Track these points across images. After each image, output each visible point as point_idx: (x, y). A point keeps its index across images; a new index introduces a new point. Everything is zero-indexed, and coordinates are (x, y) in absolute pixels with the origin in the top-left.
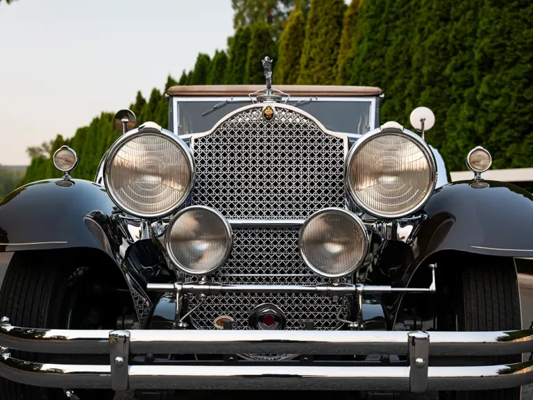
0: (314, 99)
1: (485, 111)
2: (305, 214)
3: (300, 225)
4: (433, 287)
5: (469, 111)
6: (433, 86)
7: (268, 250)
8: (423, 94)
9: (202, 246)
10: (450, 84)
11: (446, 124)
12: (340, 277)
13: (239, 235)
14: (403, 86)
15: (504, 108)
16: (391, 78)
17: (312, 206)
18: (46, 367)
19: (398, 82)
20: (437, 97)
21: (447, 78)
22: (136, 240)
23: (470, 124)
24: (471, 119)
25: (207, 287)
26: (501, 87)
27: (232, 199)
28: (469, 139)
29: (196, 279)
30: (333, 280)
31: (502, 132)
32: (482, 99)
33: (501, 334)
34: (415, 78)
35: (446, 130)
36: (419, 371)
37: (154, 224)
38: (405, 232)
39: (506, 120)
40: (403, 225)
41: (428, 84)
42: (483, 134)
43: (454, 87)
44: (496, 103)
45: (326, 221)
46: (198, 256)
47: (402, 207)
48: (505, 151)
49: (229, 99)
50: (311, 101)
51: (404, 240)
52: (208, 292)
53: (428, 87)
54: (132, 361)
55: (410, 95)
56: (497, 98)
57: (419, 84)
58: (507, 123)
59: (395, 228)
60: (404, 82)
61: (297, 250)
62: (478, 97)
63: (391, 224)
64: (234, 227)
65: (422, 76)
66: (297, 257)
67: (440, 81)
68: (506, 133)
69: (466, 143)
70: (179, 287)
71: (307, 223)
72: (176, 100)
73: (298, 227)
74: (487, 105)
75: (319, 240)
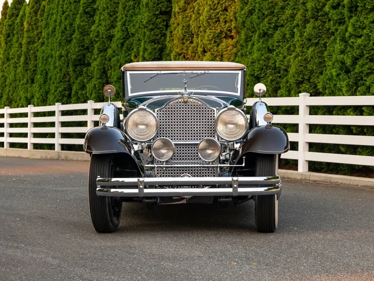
0: (207, 72)
1: (351, 47)
2: (200, 139)
3: (198, 144)
4: (244, 165)
5: (340, 46)
6: (316, 20)
7: (186, 153)
8: (308, 25)
9: (164, 151)
10: (330, 20)
11: (326, 53)
12: (212, 162)
13: (177, 148)
14: (293, 17)
15: (365, 46)
16: (283, 8)
17: (203, 136)
18: (112, 190)
19: (288, 12)
20: (320, 30)
21: (327, 14)
22: (136, 150)
23: (342, 56)
24: (342, 52)
25: (166, 166)
26: (364, 28)
27: (172, 134)
28: (341, 69)
29: (162, 163)
30: (209, 162)
31: (363, 66)
32: (350, 37)
33: (265, 178)
34: (302, 11)
35: (326, 59)
36: (235, 189)
37: (142, 144)
38: (237, 146)
39: (367, 55)
40: (237, 143)
41: (313, 18)
42: (351, 66)
43: (332, 22)
44: (359, 41)
45: (206, 142)
46: (163, 155)
47: (235, 137)
48: (366, 80)
49: (158, 72)
50: (205, 73)
51: (237, 149)
52: (166, 167)
53: (312, 20)
54: (145, 187)
55: (298, 25)
56: (360, 37)
57: (305, 17)
58: (367, 58)
59: (234, 144)
60: (293, 13)
61: (197, 153)
62: (347, 35)
63: (232, 143)
64: (175, 144)
65: (307, 10)
66: (197, 156)
67: (322, 16)
68: (367, 66)
69: (339, 72)
70: (156, 166)
71: (200, 143)
72: (128, 73)
73: (197, 144)
74: (353, 43)
75: (205, 149)
